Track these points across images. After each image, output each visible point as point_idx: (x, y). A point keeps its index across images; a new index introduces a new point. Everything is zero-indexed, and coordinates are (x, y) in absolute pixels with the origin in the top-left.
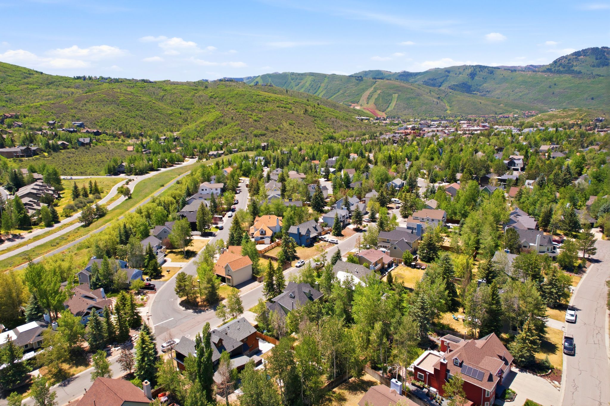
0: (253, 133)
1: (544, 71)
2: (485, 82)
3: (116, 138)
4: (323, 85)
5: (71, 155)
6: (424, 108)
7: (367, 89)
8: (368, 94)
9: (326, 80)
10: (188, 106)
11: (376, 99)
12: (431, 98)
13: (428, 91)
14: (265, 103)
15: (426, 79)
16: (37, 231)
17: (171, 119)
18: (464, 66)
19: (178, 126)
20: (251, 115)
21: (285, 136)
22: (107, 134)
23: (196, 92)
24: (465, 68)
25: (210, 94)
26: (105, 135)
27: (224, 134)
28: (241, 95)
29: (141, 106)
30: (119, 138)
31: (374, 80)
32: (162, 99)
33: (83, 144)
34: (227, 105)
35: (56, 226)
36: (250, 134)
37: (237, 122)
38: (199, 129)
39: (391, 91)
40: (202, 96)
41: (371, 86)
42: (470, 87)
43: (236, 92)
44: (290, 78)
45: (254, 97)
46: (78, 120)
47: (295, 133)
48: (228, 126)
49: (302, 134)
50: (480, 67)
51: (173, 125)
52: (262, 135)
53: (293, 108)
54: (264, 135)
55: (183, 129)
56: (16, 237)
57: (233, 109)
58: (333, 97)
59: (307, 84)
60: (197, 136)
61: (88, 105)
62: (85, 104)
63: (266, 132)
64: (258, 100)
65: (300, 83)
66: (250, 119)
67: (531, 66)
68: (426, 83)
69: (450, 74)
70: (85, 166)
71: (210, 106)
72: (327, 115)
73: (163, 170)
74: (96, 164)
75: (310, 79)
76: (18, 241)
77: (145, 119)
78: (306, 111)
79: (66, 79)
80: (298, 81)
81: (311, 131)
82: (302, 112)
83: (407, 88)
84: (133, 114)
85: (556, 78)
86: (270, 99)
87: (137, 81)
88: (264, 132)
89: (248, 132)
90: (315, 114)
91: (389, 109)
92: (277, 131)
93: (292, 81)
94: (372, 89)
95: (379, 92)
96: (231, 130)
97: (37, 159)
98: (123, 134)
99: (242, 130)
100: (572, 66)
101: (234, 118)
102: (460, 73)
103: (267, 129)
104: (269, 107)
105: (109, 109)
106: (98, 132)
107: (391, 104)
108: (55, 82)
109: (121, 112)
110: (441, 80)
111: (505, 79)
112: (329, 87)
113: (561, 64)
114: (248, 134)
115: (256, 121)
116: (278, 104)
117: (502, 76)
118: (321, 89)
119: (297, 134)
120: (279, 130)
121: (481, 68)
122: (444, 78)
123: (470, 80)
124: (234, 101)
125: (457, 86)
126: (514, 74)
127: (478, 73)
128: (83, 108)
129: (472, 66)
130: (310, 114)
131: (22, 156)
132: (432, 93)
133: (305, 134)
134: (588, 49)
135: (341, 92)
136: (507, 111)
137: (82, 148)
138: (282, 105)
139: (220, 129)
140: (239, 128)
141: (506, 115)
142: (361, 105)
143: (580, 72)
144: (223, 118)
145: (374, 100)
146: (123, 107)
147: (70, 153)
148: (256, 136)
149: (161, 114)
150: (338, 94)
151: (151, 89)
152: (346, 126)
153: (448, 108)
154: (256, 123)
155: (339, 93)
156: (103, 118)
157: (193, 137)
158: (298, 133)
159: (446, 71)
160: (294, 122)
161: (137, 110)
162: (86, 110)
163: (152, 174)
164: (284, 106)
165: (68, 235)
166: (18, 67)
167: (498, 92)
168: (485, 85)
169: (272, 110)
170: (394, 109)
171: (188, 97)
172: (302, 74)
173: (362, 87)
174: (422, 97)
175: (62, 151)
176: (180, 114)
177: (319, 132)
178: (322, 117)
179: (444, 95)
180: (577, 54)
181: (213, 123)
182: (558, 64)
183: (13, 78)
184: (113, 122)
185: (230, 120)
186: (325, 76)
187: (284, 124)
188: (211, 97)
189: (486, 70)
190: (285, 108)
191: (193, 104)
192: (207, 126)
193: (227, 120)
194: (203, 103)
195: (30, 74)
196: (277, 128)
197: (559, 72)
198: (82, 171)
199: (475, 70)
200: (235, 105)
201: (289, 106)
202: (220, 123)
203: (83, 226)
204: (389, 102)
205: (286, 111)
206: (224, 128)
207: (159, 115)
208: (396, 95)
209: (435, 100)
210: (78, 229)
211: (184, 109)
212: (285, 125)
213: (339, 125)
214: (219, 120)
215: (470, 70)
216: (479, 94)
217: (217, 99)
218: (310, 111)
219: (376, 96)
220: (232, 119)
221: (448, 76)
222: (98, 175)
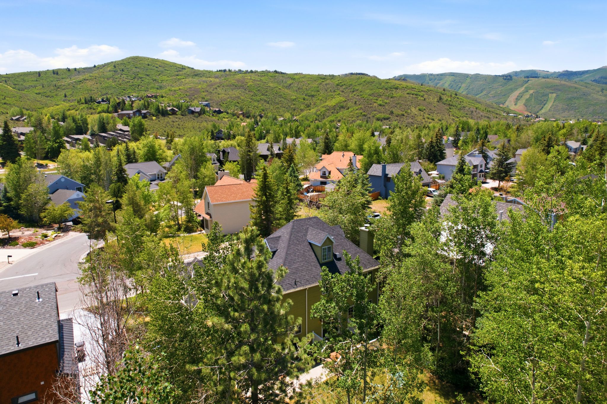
0: (375, 117)
3: (235, 117)
4: (464, 85)
5: (177, 120)
6: (591, 109)
7: (517, 89)
8: (517, 95)
9: (468, 80)
10: (313, 93)
11: (527, 100)
13: (599, 89)
14: (394, 90)
17: (294, 104)
19: (300, 111)
20: (377, 100)
21: (412, 121)
22: (228, 113)
23: (323, 80)
25: (337, 82)
26: (225, 114)
27: (344, 118)
28: (369, 82)
29: (267, 92)
30: (238, 117)
31: (527, 79)
32: (289, 87)
33: (193, 112)
34: (353, 91)
36: (372, 118)
37: (360, 106)
38: (319, 112)
39: (548, 91)
40: (328, 84)
41: (522, 86)
43: (363, 80)
44: (427, 79)
45: (383, 84)
46: (206, 101)
47: (424, 119)
48: (350, 110)
49: (433, 120)
51: (294, 110)
52: (385, 119)
53: (426, 96)
54: (387, 119)
55: (305, 113)
57: (358, 96)
59: (446, 85)
60: (316, 120)
61: (218, 89)
62: (216, 88)
63: (390, 116)
64: (386, 87)
65: (439, 83)
66: (375, 104)
70: (186, 130)
71: (336, 93)
72: (465, 105)
74: (198, 130)
75: (450, 79)
77: (268, 103)
78: (440, 98)
79: (210, 72)
80: (436, 81)
81: (444, 118)
82: (436, 100)
83: (570, 87)
84: (258, 98)
86: (400, 87)
87: (269, 72)
88: (388, 116)
89: (371, 116)
90: (451, 103)
91: (542, 111)
92: (403, 115)
93: (430, 82)
94: (522, 89)
95: (531, 92)
96: (352, 113)
98: (243, 114)
99: (364, 113)
101: (357, 103)
103: (392, 113)
104: (398, 94)
105: (237, 93)
106: (219, 110)
107: (547, 105)
108: (199, 74)
109: (246, 96)
112: (471, 88)
114: (370, 118)
115: (380, 105)
116: (408, 91)
118: (461, 90)
119: (426, 119)
120: (405, 114)
124: (360, 88)
128: (214, 92)
130: (445, 102)
135: (484, 92)
138: (413, 92)
139: (341, 113)
140: (361, 111)
144: (345, 103)
145: (524, 101)
146: (249, 91)
147: (177, 118)
148: (378, 119)
149: (285, 99)
150: (480, 95)
151: (281, 78)
152: (488, 117)
154: (380, 107)
155: (482, 94)
156: (228, 100)
157: (311, 120)
158: (428, 118)
160: (424, 108)
161: (263, 95)
162: (216, 93)
164: (415, 93)
166: (175, 64)
169: (400, 96)
170: (550, 110)
171: (315, 85)
172: (442, 75)
173: (510, 87)
174: (589, 97)
175: (170, 116)
176: (304, 100)
177: (453, 120)
178: (459, 106)
181: (334, 107)
183: (168, 72)
184: (237, 104)
185: (353, 104)
186: (466, 76)
187: (413, 109)
188: (338, 85)
190: (416, 95)
191: (318, 91)
192: (328, 110)
193: (350, 104)
194: (329, 90)
195: (183, 69)
196: (404, 113)
198: (181, 134)
200: (361, 92)
201: (421, 94)
202: (342, 107)
204: (543, 103)
205: (417, 98)
206: (346, 111)
207: (283, 100)
208: (554, 95)
211: (309, 96)
212: (414, 111)
213: (479, 115)
214: (341, 104)
217: (344, 87)
218: (445, 99)
219: (527, 96)
220: (355, 103)
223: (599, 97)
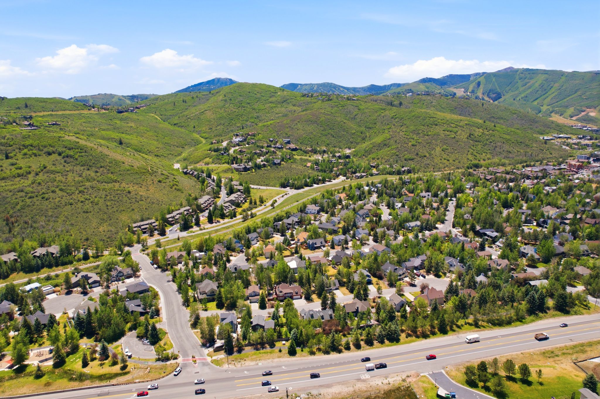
0: (404, 157)
3: (306, 154)
4: (556, 85)
5: (266, 172)
9: (563, 78)
10: (371, 126)
14: (434, 126)
16: (226, 220)
17: (353, 138)
19: (356, 144)
29: (334, 126)
32: (353, 118)
33: (275, 164)
34: (402, 126)
35: (234, 219)
37: (398, 146)
38: (367, 148)
44: (517, 77)
45: (428, 120)
46: (288, 137)
47: (441, 159)
48: (389, 148)
49: (448, 160)
51: (352, 143)
52: (410, 160)
54: (412, 160)
55: (358, 147)
56: (218, 222)
58: (565, 100)
59: (537, 85)
60: (364, 155)
62: (297, 124)
64: (429, 123)
65: (529, 82)
66: (410, 143)
70: (270, 180)
71: (388, 127)
73: (315, 186)
75: (543, 77)
76: (218, 224)
77: (334, 137)
78: (472, 134)
80: (526, 80)
81: (461, 157)
82: (466, 136)
84: (326, 133)
88: (414, 157)
89: (401, 156)
92: (425, 156)
93: (519, 81)
96: (389, 152)
97: (249, 174)
98: (312, 150)
99: (398, 153)
103: (418, 154)
105: (311, 128)
106: (296, 148)
108: (288, 99)
109: (318, 131)
112: (564, 87)
116: (445, 128)
118: (553, 90)
119: (443, 160)
120: (428, 155)
124: (408, 123)
128: (294, 127)
131: (243, 171)
133: (451, 161)
135: (579, 93)
137: (275, 167)
139: (382, 151)
140: (396, 151)
144: (389, 141)
146: (321, 126)
147: (266, 170)
148: (405, 160)
149: (347, 133)
150: (573, 96)
151: (350, 107)
152: (509, 152)
154: (412, 147)
155: (576, 95)
156: (304, 136)
158: (445, 159)
160: (449, 147)
161: (331, 129)
162: (296, 128)
163: (307, 189)
164: (451, 129)
165: (234, 225)
169: (435, 134)
175: (262, 169)
176: (361, 133)
184: (310, 140)
186: (561, 74)
187: (438, 149)
188: (392, 118)
190: (451, 132)
191: (375, 124)
192: (374, 146)
193: (392, 142)
194: (384, 123)
195: (275, 91)
198: (267, 183)
200: (407, 127)
201: (456, 129)
202: (385, 145)
203: (243, 221)
205: (449, 135)
206: (386, 149)
207: (345, 133)
210: (240, 222)
211: (367, 128)
212: (437, 151)
214: (386, 142)
217: (397, 120)
218: (476, 135)
220: (396, 141)
222: (275, 187)
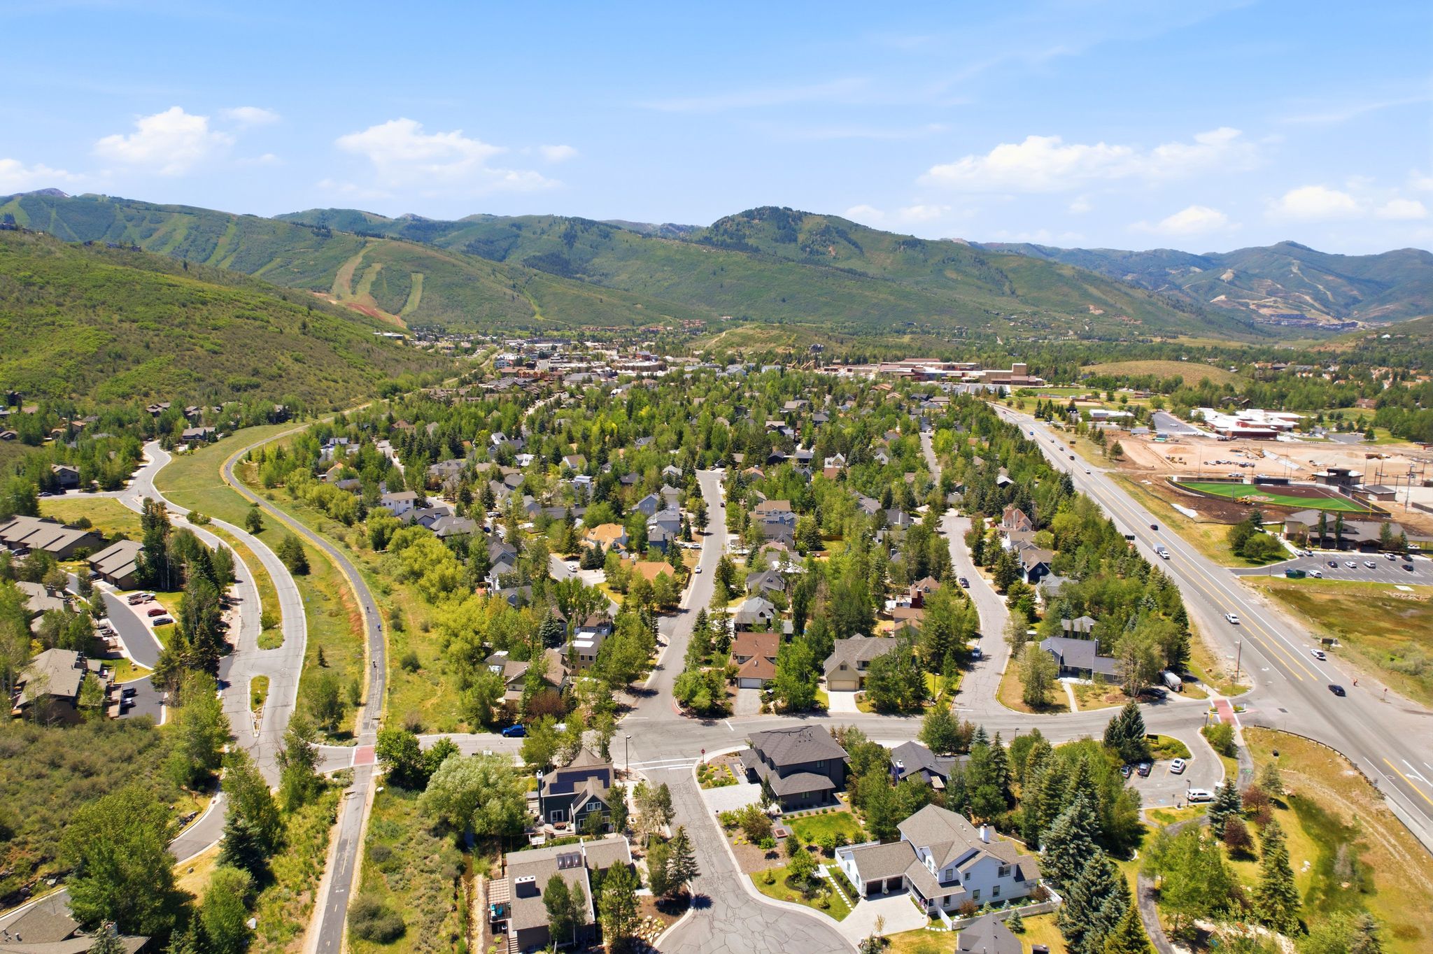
1: (699, 242)
2: (596, 255)
4: (223, 241)
6: (486, 307)
7: (347, 258)
8: (352, 271)
9: (232, 229)
11: (373, 284)
12: (499, 287)
13: (489, 270)
15: (472, 240)
18: (549, 217)
24: (553, 221)
31: (361, 239)
39: (408, 268)
41: (356, 253)
42: (567, 263)
44: (120, 215)
50: (583, 222)
59: (179, 236)
65: (156, 230)
67: (671, 225)
68: (472, 249)
69: (524, 233)
80: (147, 225)
83: (444, 263)
85: (721, 256)
91: (408, 309)
93: (129, 225)
94: (357, 261)
95: (377, 267)
100: (744, 236)
102: (543, 232)
107: (411, 298)
110: (504, 244)
111: (632, 252)
112: (242, 248)
113: (726, 231)
117: (627, 245)
118: (220, 252)
121: (587, 224)
122: (511, 240)
123: (565, 249)
125: (540, 259)
126: (649, 242)
127: (580, 233)
129: (567, 219)
132: (498, 275)
134: (764, 208)
135: (278, 260)
136: (653, 320)
141: (652, 327)
142: (339, 297)
143: (757, 250)
145: (369, 286)
150: (269, 266)
153: (537, 309)
155: (274, 264)
159: (514, 225)
167: (624, 276)
168: (596, 261)
170: (419, 307)
172: (159, 209)
173: (331, 253)
174: (478, 284)
179: (524, 279)
180: (749, 214)
182: (721, 231)
186: (225, 219)
189: (595, 229)
197: (724, 246)
199: (572, 227)
204: (405, 292)
208: (421, 276)
209: (509, 292)
215: (563, 227)
216: (587, 279)
219: (371, 276)
221: (517, 236)
223: (494, 285)
